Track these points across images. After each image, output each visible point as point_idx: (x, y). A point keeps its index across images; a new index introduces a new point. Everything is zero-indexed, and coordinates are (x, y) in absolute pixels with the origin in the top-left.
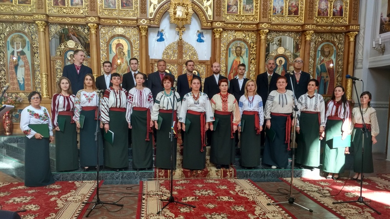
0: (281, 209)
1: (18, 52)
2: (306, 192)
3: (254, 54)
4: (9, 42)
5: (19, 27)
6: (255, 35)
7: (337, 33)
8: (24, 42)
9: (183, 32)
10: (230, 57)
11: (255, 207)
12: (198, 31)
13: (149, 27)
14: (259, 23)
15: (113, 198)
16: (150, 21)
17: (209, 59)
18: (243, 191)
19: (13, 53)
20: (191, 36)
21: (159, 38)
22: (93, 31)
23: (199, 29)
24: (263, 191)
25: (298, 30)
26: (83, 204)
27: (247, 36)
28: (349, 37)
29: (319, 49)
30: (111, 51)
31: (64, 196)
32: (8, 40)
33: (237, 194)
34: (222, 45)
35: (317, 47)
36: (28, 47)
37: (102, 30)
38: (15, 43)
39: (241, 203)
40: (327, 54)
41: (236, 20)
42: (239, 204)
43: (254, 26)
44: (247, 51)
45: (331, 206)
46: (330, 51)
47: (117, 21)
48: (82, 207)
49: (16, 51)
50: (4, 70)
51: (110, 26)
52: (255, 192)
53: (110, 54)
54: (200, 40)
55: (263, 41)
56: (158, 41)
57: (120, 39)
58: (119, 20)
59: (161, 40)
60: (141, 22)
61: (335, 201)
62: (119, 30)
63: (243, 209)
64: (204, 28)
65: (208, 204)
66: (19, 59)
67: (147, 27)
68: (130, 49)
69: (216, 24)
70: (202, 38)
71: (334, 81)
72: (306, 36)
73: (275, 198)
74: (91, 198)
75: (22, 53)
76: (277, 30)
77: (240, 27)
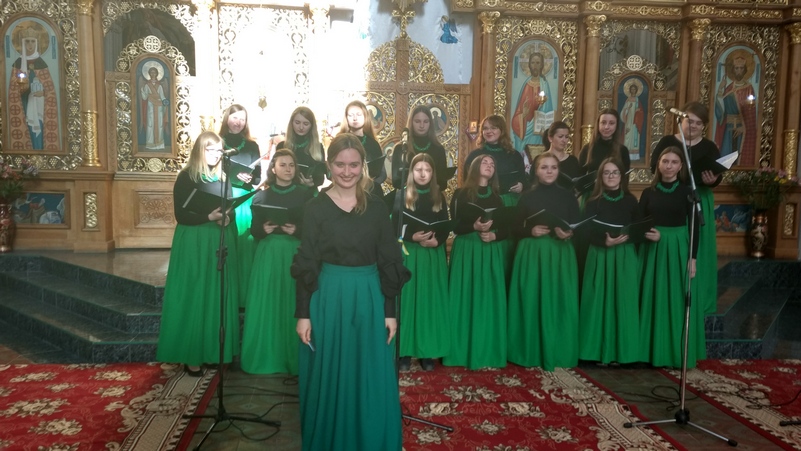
1: (29, 62)
3: (572, 70)
4: (11, 38)
5: (33, 4)
6: (573, 28)
7: (763, 25)
8: (44, 39)
9: (408, 18)
10: (516, 76)
11: (596, 432)
14: (583, 1)
17: (468, 82)
18: (560, 390)
19: (18, 64)
20: (427, 30)
22: (203, 16)
25: (674, 18)
27: (556, 30)
28: (789, 34)
31: (138, 399)
32: (8, 33)
33: (548, 397)
34: (498, 49)
36: (54, 50)
37: (224, 13)
38: (23, 40)
39: (562, 422)
40: (739, 72)
42: (557, 426)
43: (573, 6)
44: (556, 64)
45: (777, 431)
46: (745, 67)
48: (182, 427)
49: (25, 59)
51: (242, 4)
54: (448, 39)
55: (593, 42)
61: (785, 419)
63: (568, 437)
64: (457, 9)
65: (482, 420)
66: (31, 76)
67: (326, 7)
69: (487, 3)
70: (452, 33)
71: (755, 134)
75: (39, 64)
76: (625, 16)
77: (541, 9)
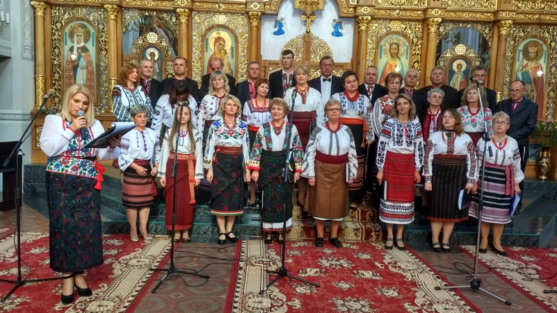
0: (458, 297)
1: (78, 48)
2: (498, 270)
3: (418, 54)
5: (82, 12)
6: (420, 26)
7: (549, 24)
8: (88, 34)
9: (312, 21)
10: (381, 58)
11: (415, 292)
12: (334, 20)
13: (263, 14)
14: (427, 9)
15: (196, 265)
16: (265, 5)
17: (349, 61)
18: (396, 263)
19: (71, 50)
20: (323, 28)
21: (276, 29)
22: (183, 20)
23: (336, 17)
24: (428, 266)
25: (488, 20)
26: (151, 272)
27: (408, 28)
29: (521, 47)
30: (207, 48)
31: (125, 257)
32: (66, 31)
33: (387, 267)
34: (369, 40)
35: (518, 45)
36: (93, 41)
37: (196, 18)
38: (75, 35)
39: (393, 284)
40: (532, 55)
41: (393, 4)
42: (389, 285)
43: (420, 12)
44: (407, 50)
45: (541, 296)
46: (537, 52)
47: (217, 6)
48: (148, 276)
49: (76, 46)
50: (59, 73)
51: (208, 12)
52: (415, 267)
53: (205, 53)
54: (337, 34)
55: (433, 35)
56: (275, 34)
57: (220, 32)
58: (221, 5)
59: (280, 32)
60: (252, 6)
61: (548, 289)
62: (220, 19)
63: (396, 294)
64: (343, 15)
65: (340, 281)
66: (79, 57)
67: (260, 14)
68: (234, 46)
69: (362, 10)
70: (340, 31)
71: (543, 97)
72: (499, 28)
73: (449, 277)
74: (163, 262)
75: (84, 49)
76: (455, 18)
77: (398, 14)
